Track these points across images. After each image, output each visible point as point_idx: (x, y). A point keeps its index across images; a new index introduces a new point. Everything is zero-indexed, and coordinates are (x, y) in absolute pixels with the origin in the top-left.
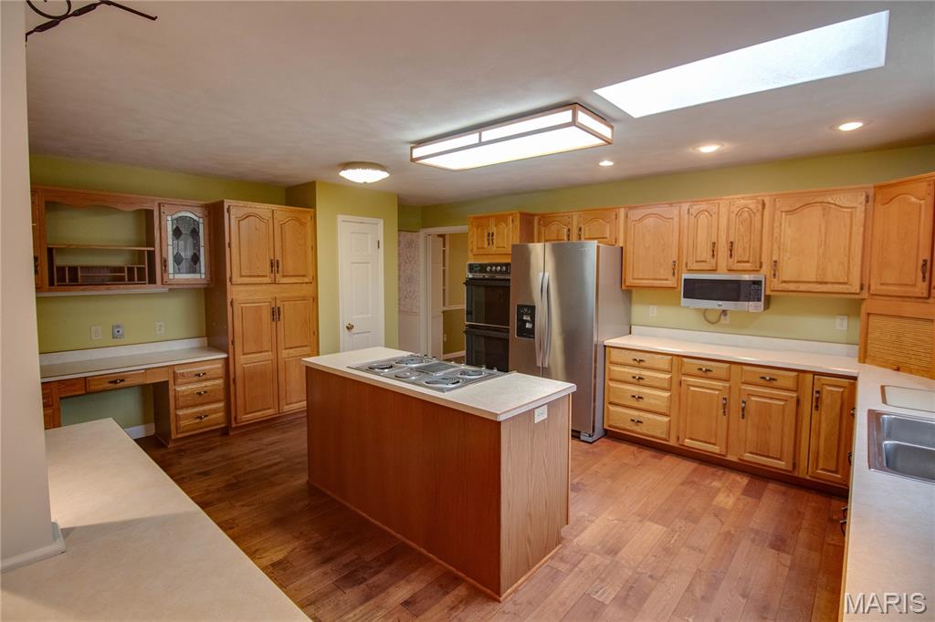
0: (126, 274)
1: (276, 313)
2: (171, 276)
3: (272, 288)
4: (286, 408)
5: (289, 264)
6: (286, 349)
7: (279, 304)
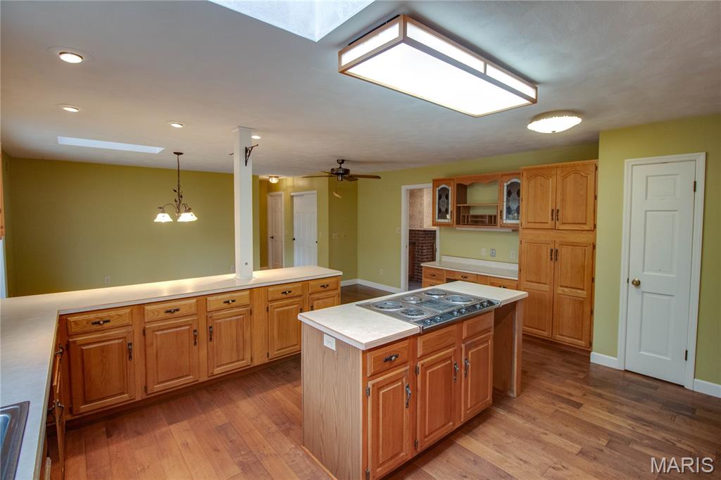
0: (487, 220)
1: (554, 254)
2: (504, 222)
3: (553, 233)
4: (558, 337)
5: (568, 213)
6: (561, 286)
7: (557, 247)
